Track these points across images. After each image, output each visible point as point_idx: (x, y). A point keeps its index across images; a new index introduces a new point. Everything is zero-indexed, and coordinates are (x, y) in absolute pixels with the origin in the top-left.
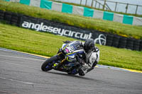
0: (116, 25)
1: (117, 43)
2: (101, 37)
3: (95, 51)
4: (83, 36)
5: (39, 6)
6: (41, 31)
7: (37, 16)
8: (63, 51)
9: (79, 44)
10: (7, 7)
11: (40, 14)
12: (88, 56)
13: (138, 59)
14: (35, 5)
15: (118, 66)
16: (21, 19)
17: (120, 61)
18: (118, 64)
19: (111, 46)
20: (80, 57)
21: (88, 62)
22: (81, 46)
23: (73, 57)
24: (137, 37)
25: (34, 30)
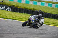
0: (15, 3)
1: (15, 10)
2: (9, 8)
4: (1, 8)
8: (30, 19)
13: (24, 17)
15: (16, 20)
17: (17, 17)
18: (16, 19)
19: (13, 11)
24: (23, 8)
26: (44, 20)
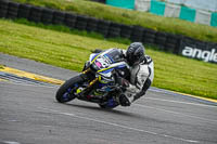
3: (146, 63)
5: (209, 23)
6: (212, 62)
7: (205, 39)
8: (91, 66)
9: (117, 53)
10: (159, 24)
11: (210, 36)
12: (134, 72)
14: (203, 22)
16: (182, 43)
20: (121, 75)
21: (136, 82)
22: (122, 56)
23: (109, 74)
25: (201, 60)
26: (152, 66)
